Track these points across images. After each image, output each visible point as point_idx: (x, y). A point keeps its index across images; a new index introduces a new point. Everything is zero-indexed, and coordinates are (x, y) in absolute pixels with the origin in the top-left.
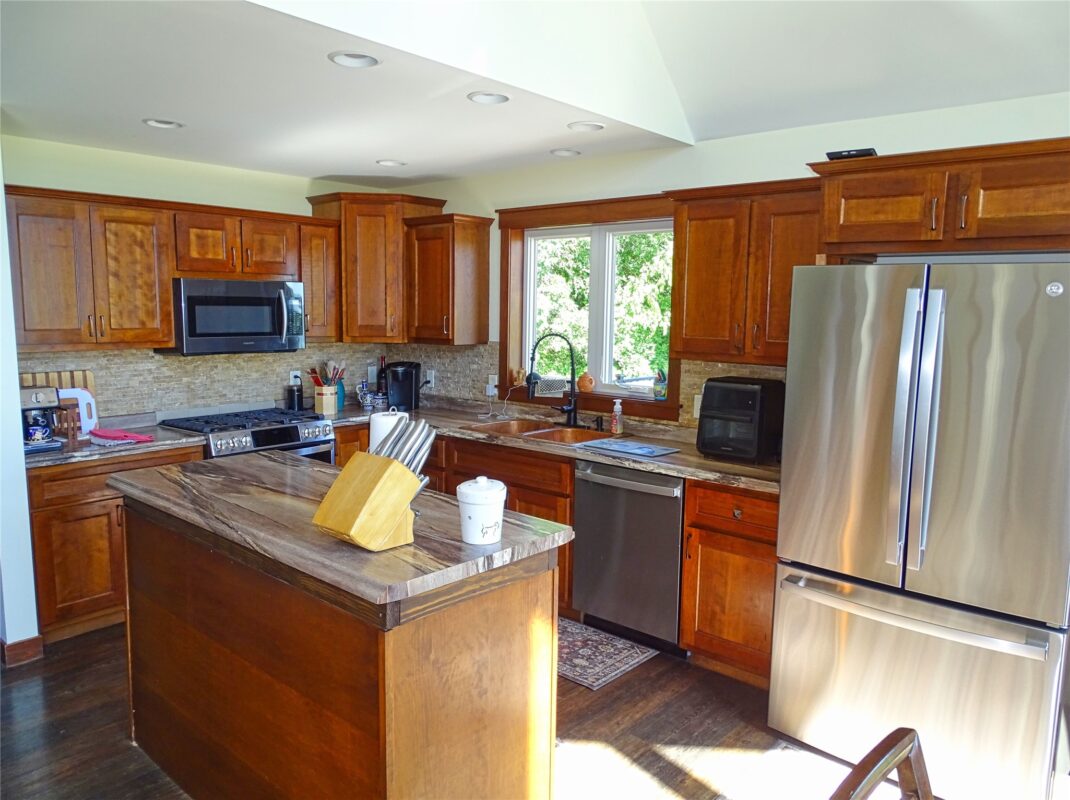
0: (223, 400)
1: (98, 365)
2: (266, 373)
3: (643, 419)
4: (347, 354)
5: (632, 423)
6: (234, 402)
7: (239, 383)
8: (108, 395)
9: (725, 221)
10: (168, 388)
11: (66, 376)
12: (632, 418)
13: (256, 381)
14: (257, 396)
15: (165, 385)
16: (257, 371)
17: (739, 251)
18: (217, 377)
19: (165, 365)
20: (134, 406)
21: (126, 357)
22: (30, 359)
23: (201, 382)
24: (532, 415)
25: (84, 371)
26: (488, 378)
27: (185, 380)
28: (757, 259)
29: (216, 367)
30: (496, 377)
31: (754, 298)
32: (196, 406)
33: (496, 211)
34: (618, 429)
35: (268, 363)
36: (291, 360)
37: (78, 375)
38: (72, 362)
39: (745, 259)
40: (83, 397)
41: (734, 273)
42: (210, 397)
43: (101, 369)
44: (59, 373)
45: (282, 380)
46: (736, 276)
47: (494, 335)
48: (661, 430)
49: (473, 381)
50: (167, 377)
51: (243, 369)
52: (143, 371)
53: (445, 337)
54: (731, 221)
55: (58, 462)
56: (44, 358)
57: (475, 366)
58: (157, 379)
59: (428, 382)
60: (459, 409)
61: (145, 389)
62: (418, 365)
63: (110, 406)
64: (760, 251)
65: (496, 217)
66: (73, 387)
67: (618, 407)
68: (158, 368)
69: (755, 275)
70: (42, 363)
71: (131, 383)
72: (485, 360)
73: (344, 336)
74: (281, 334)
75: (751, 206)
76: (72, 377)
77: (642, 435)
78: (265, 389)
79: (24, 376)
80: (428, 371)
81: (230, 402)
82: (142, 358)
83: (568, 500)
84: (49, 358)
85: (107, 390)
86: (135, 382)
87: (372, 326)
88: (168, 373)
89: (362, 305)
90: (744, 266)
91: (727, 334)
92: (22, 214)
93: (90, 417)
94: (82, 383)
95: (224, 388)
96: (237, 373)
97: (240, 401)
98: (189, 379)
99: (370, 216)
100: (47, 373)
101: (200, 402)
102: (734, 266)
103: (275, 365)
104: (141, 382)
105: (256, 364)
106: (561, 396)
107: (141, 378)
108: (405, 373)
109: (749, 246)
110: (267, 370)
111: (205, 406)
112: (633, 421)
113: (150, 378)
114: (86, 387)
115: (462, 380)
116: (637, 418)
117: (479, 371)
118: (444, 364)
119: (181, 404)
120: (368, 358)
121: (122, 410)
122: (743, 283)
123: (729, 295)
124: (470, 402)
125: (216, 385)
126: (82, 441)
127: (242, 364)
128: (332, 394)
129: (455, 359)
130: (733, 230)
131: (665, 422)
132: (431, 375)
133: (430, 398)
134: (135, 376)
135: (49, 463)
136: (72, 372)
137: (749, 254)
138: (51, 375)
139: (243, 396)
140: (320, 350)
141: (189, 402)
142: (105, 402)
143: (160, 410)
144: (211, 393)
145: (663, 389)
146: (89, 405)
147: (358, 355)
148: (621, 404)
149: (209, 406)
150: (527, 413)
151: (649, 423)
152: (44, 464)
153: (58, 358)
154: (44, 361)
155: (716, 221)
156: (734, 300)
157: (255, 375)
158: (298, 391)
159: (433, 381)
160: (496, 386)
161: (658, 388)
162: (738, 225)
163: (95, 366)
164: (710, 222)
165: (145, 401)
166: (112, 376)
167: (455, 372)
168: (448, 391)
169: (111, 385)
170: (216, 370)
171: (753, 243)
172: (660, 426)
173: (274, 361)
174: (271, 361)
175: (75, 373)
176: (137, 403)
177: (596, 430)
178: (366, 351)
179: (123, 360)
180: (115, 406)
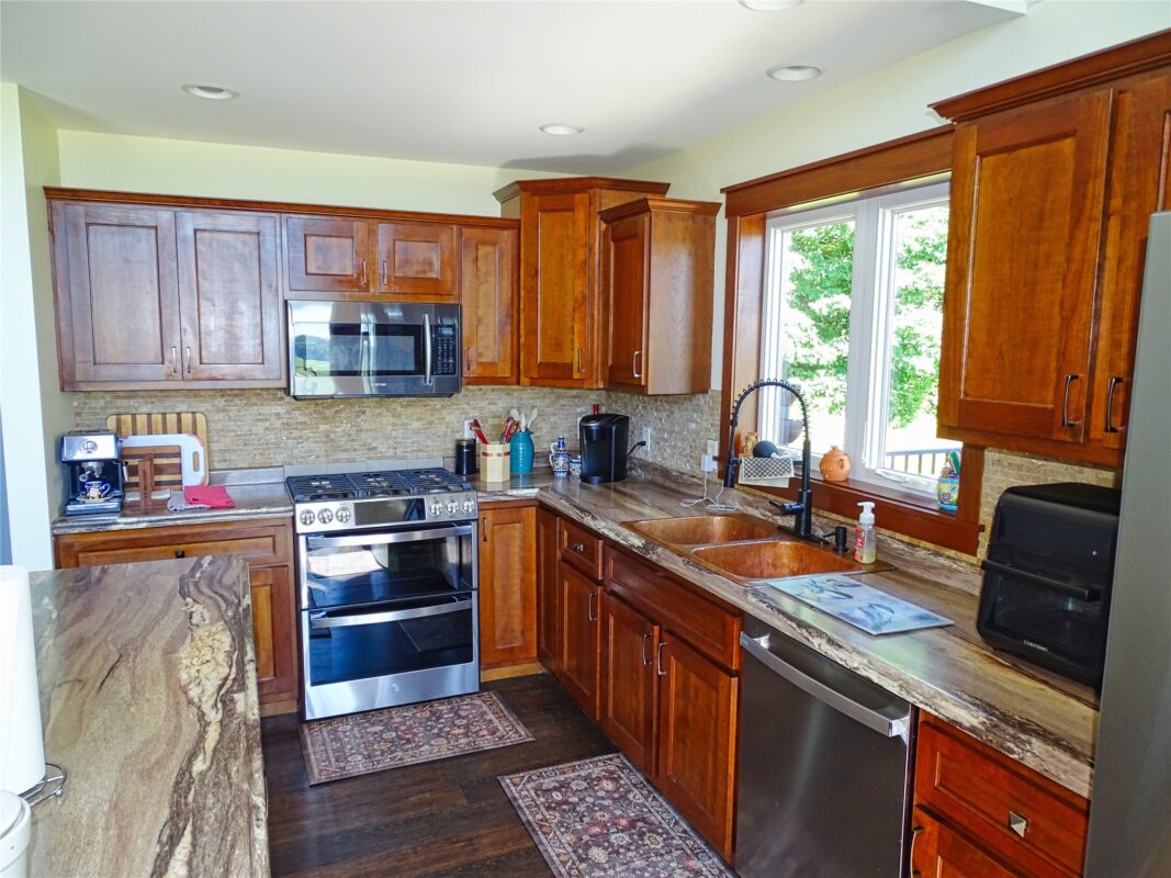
0: (372, 454)
1: (214, 406)
2: (431, 423)
3: (915, 541)
4: (548, 400)
5: (896, 545)
6: (386, 458)
7: (394, 434)
8: (226, 442)
9: (1054, 146)
10: (301, 437)
11: (172, 419)
12: (898, 536)
13: (418, 432)
14: (419, 451)
15: (296, 433)
16: (419, 419)
17: (1082, 211)
18: (365, 426)
19: (299, 409)
20: (258, 457)
21: (248, 398)
22: (133, 397)
23: (344, 431)
24: (757, 508)
25: (194, 413)
26: (706, 444)
27: (322, 427)
28: (1124, 226)
29: (364, 413)
30: (716, 444)
31: (1116, 317)
32: (338, 461)
33: (722, 191)
34: (866, 556)
35: (434, 409)
36: (466, 406)
37: (187, 418)
38: (183, 402)
39: (1097, 227)
40: (189, 445)
41: (1069, 260)
42: (355, 450)
43: (219, 411)
44: (164, 414)
45: (453, 432)
46: (1074, 267)
47: (716, 383)
48: (943, 566)
49: (691, 446)
50: (301, 423)
51: (399, 416)
52: (270, 414)
53: (636, 383)
54: (1068, 145)
55: (94, 529)
56: (150, 397)
57: (693, 426)
58: (287, 426)
59: (643, 444)
60: (673, 486)
61: (272, 437)
62: (626, 419)
63: (227, 456)
64: (1134, 204)
65: (722, 199)
66: (180, 432)
67: (867, 516)
68: (288, 412)
69: (1120, 261)
70: (147, 403)
71: (254, 430)
72: (705, 417)
73: (522, 377)
74: (424, 373)
75: (1116, 102)
76: (179, 420)
77: (912, 571)
78: (430, 442)
79: (123, 417)
80: (644, 428)
81: (381, 458)
82: (266, 400)
83: (735, 680)
84: (156, 396)
85: (224, 436)
86: (259, 428)
87: (555, 364)
88: (302, 419)
89: (543, 336)
90: (1094, 245)
91: (1050, 397)
92: (91, 224)
93: (196, 468)
94: (190, 428)
95: (375, 439)
96: (392, 420)
97: (395, 456)
98: (327, 427)
99: (554, 211)
100: (149, 415)
101: (344, 456)
102: (1070, 245)
103: (444, 412)
104: (266, 429)
105: (418, 410)
106: (786, 485)
107: (267, 424)
108: (601, 430)
109: (1108, 196)
110: (433, 418)
111: (348, 461)
112: (897, 542)
113: (278, 424)
114: (195, 433)
115: (679, 444)
116: (906, 539)
117: (698, 433)
118: (661, 420)
119: (317, 457)
120: (577, 406)
121: (244, 461)
122: (1089, 282)
123: (1057, 309)
124: (685, 477)
125: (363, 435)
126: (157, 500)
127: (399, 409)
128: (499, 455)
129: (672, 413)
130: (1070, 166)
131: (952, 553)
132: (648, 434)
133: (645, 466)
134: (262, 420)
135: (83, 530)
136: (179, 414)
137: (1106, 216)
138: (153, 417)
139: (399, 451)
140: (508, 395)
141: (327, 456)
142: (221, 451)
143: (291, 464)
144: (356, 445)
145: (952, 490)
146: (196, 455)
147: (562, 402)
148: (873, 511)
149: (354, 461)
150: (751, 505)
151: (924, 551)
152: (77, 531)
153: (165, 396)
154: (149, 400)
155: (1035, 149)
156: (1066, 323)
157: (416, 425)
158: (468, 447)
159: (649, 443)
160: (715, 458)
161: (946, 488)
162: (1083, 153)
163: (210, 408)
164: (1024, 152)
165: (272, 452)
166: (230, 420)
167: (672, 432)
168: (664, 459)
169: (229, 431)
170: (363, 417)
171: (1118, 188)
172: (942, 560)
173: (443, 407)
174: (438, 406)
175: (183, 415)
176: (261, 454)
177: (835, 550)
178: (574, 397)
179: (245, 402)
180: (234, 457)
